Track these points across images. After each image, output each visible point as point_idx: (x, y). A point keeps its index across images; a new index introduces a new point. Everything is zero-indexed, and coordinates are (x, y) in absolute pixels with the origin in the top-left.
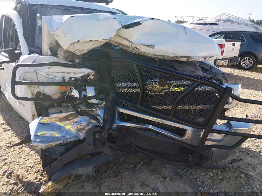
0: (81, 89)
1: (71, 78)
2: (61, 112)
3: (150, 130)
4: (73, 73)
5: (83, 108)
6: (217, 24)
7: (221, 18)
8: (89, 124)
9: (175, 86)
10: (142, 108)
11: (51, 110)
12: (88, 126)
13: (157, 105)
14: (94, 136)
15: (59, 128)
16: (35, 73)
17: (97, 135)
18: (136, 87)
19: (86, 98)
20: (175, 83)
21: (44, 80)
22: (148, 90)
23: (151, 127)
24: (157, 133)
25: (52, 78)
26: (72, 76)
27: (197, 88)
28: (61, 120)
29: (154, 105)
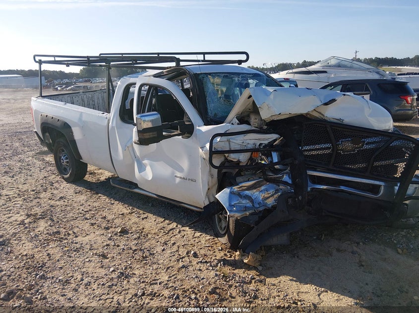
0: (269, 155)
1: (261, 144)
2: (248, 181)
3: (342, 191)
4: (264, 140)
5: (271, 175)
6: (325, 72)
7: (328, 63)
8: (277, 191)
9: (368, 144)
10: (335, 169)
11: (238, 179)
12: (276, 193)
13: (351, 164)
14: (287, 202)
15: (248, 197)
16: (228, 142)
17: (290, 201)
18: (328, 148)
19: (272, 164)
20: (367, 140)
21: (238, 148)
22: (341, 150)
23: (342, 188)
24: (350, 193)
25: (245, 146)
26: (262, 142)
27: (393, 143)
28: (250, 188)
29: (348, 165)
